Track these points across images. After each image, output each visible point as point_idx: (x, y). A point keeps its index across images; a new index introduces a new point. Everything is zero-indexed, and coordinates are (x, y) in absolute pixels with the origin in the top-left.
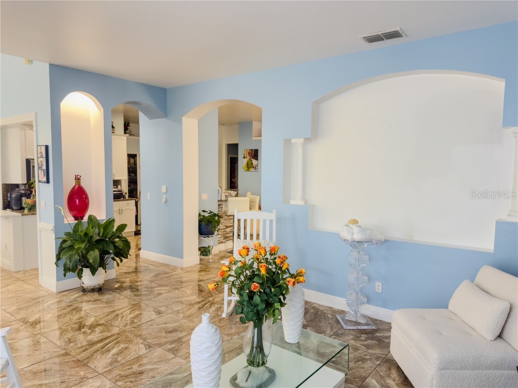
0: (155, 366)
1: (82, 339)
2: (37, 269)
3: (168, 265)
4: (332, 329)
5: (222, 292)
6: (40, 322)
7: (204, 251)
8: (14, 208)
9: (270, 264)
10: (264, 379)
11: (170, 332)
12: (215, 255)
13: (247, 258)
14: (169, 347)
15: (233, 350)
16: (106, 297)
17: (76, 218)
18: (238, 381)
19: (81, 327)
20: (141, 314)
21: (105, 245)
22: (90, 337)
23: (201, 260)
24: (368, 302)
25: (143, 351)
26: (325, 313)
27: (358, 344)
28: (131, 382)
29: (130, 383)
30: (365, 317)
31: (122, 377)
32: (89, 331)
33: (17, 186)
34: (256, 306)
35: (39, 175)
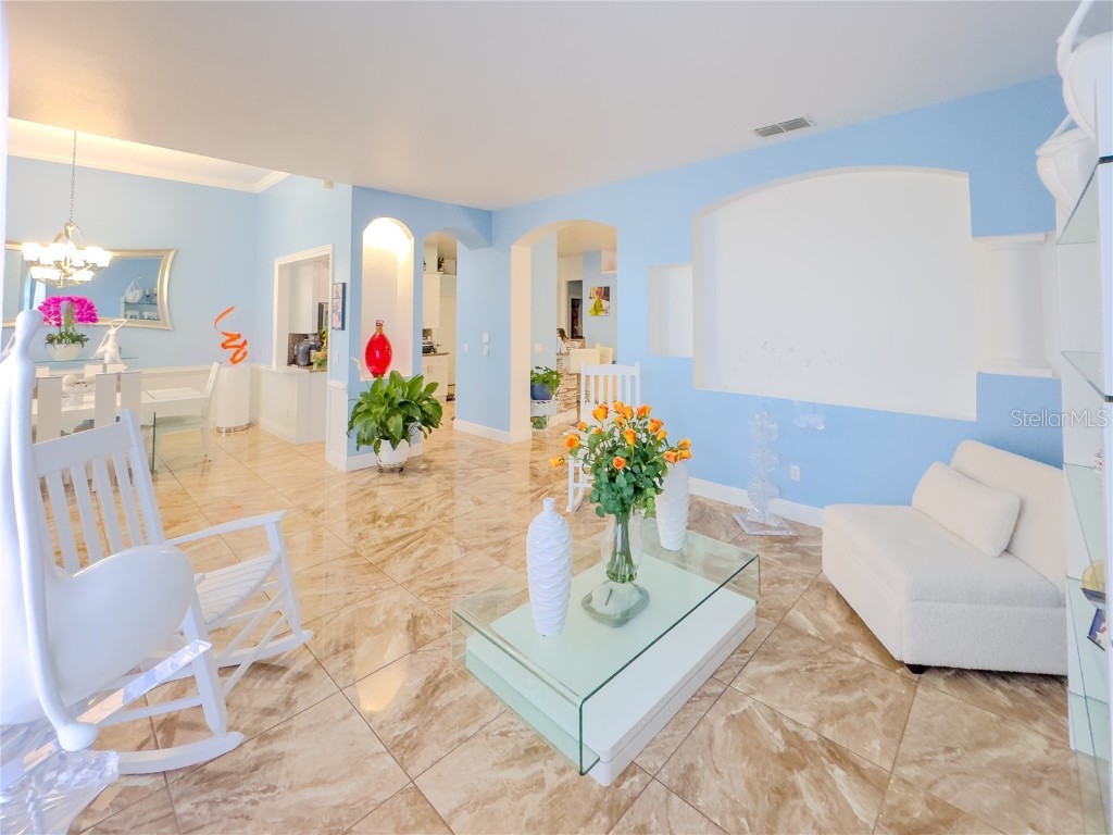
0: (473, 577)
1: (376, 535)
2: (323, 443)
3: (490, 440)
4: (727, 532)
5: (566, 476)
6: (323, 510)
7: (538, 422)
8: (301, 363)
9: (639, 431)
10: (633, 604)
11: (493, 530)
12: (552, 428)
13: (606, 422)
14: (493, 550)
15: (582, 559)
16: (410, 479)
17: (375, 374)
18: (593, 604)
19: (375, 518)
20: (454, 504)
21: (411, 410)
22: (387, 533)
23: (534, 434)
24: (781, 495)
25: (457, 555)
26: (715, 511)
27: (769, 557)
28: (441, 598)
29: (439, 600)
30: (777, 517)
31: (428, 590)
32: (386, 524)
33: (306, 336)
34: (620, 490)
35: (333, 320)
